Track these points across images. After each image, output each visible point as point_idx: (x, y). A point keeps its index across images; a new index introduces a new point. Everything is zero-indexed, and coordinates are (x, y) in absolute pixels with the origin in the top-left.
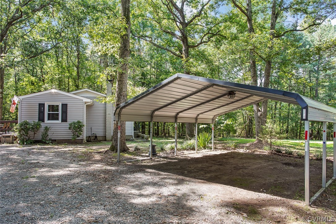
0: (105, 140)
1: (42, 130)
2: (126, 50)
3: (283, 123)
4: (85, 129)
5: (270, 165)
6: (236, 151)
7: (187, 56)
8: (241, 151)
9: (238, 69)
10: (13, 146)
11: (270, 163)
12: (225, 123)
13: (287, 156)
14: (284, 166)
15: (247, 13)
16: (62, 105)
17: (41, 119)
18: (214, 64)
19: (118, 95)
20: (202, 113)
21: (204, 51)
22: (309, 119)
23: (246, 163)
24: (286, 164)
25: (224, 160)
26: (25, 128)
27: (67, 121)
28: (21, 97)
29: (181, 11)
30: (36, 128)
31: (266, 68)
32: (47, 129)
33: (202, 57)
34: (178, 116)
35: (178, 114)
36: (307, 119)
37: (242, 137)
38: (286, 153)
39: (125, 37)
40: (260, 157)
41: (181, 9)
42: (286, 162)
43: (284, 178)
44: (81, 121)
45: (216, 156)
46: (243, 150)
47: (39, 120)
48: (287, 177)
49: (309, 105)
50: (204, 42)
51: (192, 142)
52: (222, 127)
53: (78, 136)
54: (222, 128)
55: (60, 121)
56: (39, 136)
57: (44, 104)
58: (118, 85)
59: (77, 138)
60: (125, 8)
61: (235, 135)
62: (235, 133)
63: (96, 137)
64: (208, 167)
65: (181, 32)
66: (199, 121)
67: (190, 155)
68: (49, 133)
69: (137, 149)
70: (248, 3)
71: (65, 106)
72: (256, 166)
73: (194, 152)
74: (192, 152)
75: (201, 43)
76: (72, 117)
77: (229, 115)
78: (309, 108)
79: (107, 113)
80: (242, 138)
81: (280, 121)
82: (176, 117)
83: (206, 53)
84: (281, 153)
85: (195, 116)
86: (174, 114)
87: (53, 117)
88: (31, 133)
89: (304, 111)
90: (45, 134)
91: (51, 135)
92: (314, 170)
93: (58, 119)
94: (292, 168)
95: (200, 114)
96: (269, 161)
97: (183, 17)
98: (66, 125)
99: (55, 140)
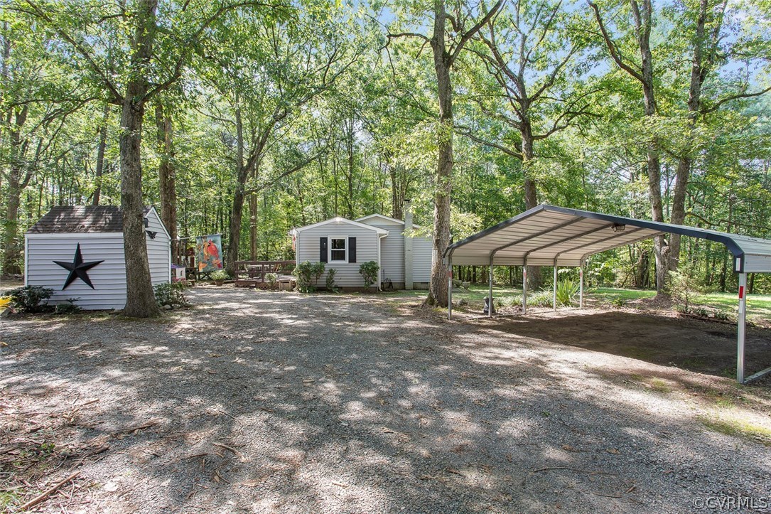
0: (404, 289)
1: (326, 273)
2: (449, 162)
3: (714, 262)
4: (379, 272)
5: (685, 334)
6: (620, 310)
7: (530, 156)
8: (632, 311)
9: (620, 164)
10: (291, 295)
11: (683, 331)
12: (602, 267)
13: (717, 322)
14: (710, 336)
15: (644, 75)
16: (350, 238)
17: (324, 259)
18: (576, 161)
19: (437, 227)
20: (565, 251)
21: (557, 142)
22: (745, 271)
23: (642, 329)
24: (714, 333)
25: (605, 324)
26: (306, 270)
27: (355, 262)
28: (299, 230)
29: (519, 81)
30: (319, 270)
31: (679, 169)
32: (332, 272)
33: (555, 151)
34: (528, 256)
35: (528, 253)
36: (742, 271)
37: (626, 287)
38: (716, 317)
39: (447, 144)
40: (665, 321)
41: (518, 78)
42: (715, 330)
43: (709, 352)
44: (375, 261)
45: (587, 317)
46: (634, 310)
47: (321, 260)
48: (713, 351)
49: (745, 252)
50: (560, 128)
51: (546, 294)
52: (596, 272)
53: (372, 283)
54: (597, 274)
55: (346, 261)
56: (322, 281)
57: (326, 238)
58: (438, 212)
59: (372, 286)
60: (446, 101)
61: (614, 283)
62: (614, 280)
63: (391, 283)
64: (582, 332)
65: (518, 114)
66: (559, 264)
67: (546, 315)
68: (335, 278)
69: (463, 303)
70: (644, 58)
71: (353, 241)
72: (660, 334)
73: (551, 310)
74: (548, 309)
75: (554, 130)
76: (363, 256)
77: (609, 254)
78: (746, 257)
79: (407, 249)
80: (628, 290)
81: (707, 259)
82: (525, 258)
83: (561, 145)
84: (707, 316)
85: (553, 256)
86: (522, 254)
87: (338, 256)
88: (313, 277)
89: (738, 260)
90: (330, 280)
91: (339, 280)
92: (766, 344)
93: (343, 258)
94: (724, 339)
95: (561, 253)
96: (683, 328)
97: (523, 90)
98: (356, 267)
99: (342, 288)
